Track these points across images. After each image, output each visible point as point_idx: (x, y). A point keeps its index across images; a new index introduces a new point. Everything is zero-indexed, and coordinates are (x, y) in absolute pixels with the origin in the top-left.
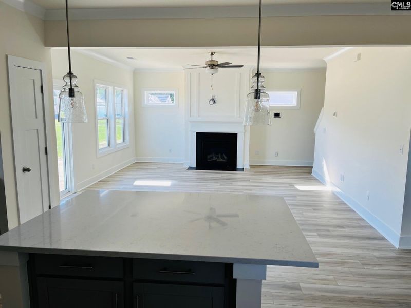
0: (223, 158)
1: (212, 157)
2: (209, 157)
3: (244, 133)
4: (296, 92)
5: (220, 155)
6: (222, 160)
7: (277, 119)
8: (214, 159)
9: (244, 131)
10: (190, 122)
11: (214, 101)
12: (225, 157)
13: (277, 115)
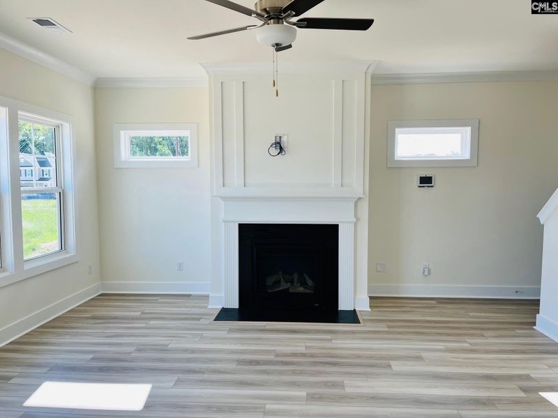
0: (304, 284)
1: (278, 282)
2: (270, 281)
3: (355, 224)
4: (469, 129)
5: (296, 276)
6: (301, 289)
7: (426, 191)
8: (284, 286)
9: (355, 220)
10: (225, 198)
11: (281, 149)
12: (310, 283)
13: (426, 181)
